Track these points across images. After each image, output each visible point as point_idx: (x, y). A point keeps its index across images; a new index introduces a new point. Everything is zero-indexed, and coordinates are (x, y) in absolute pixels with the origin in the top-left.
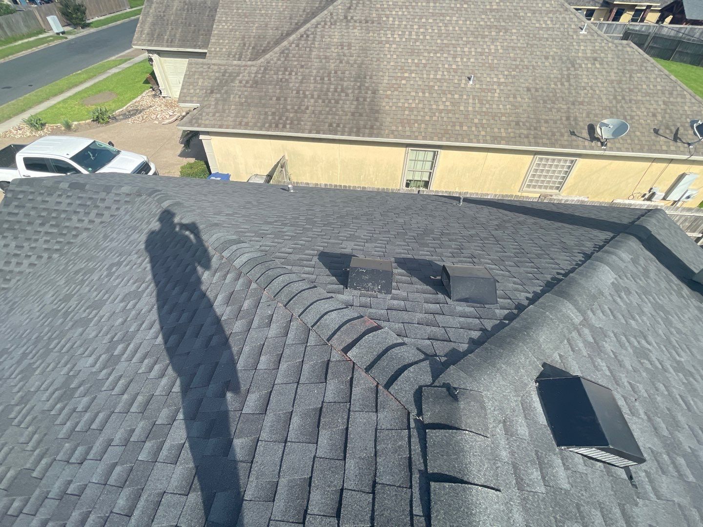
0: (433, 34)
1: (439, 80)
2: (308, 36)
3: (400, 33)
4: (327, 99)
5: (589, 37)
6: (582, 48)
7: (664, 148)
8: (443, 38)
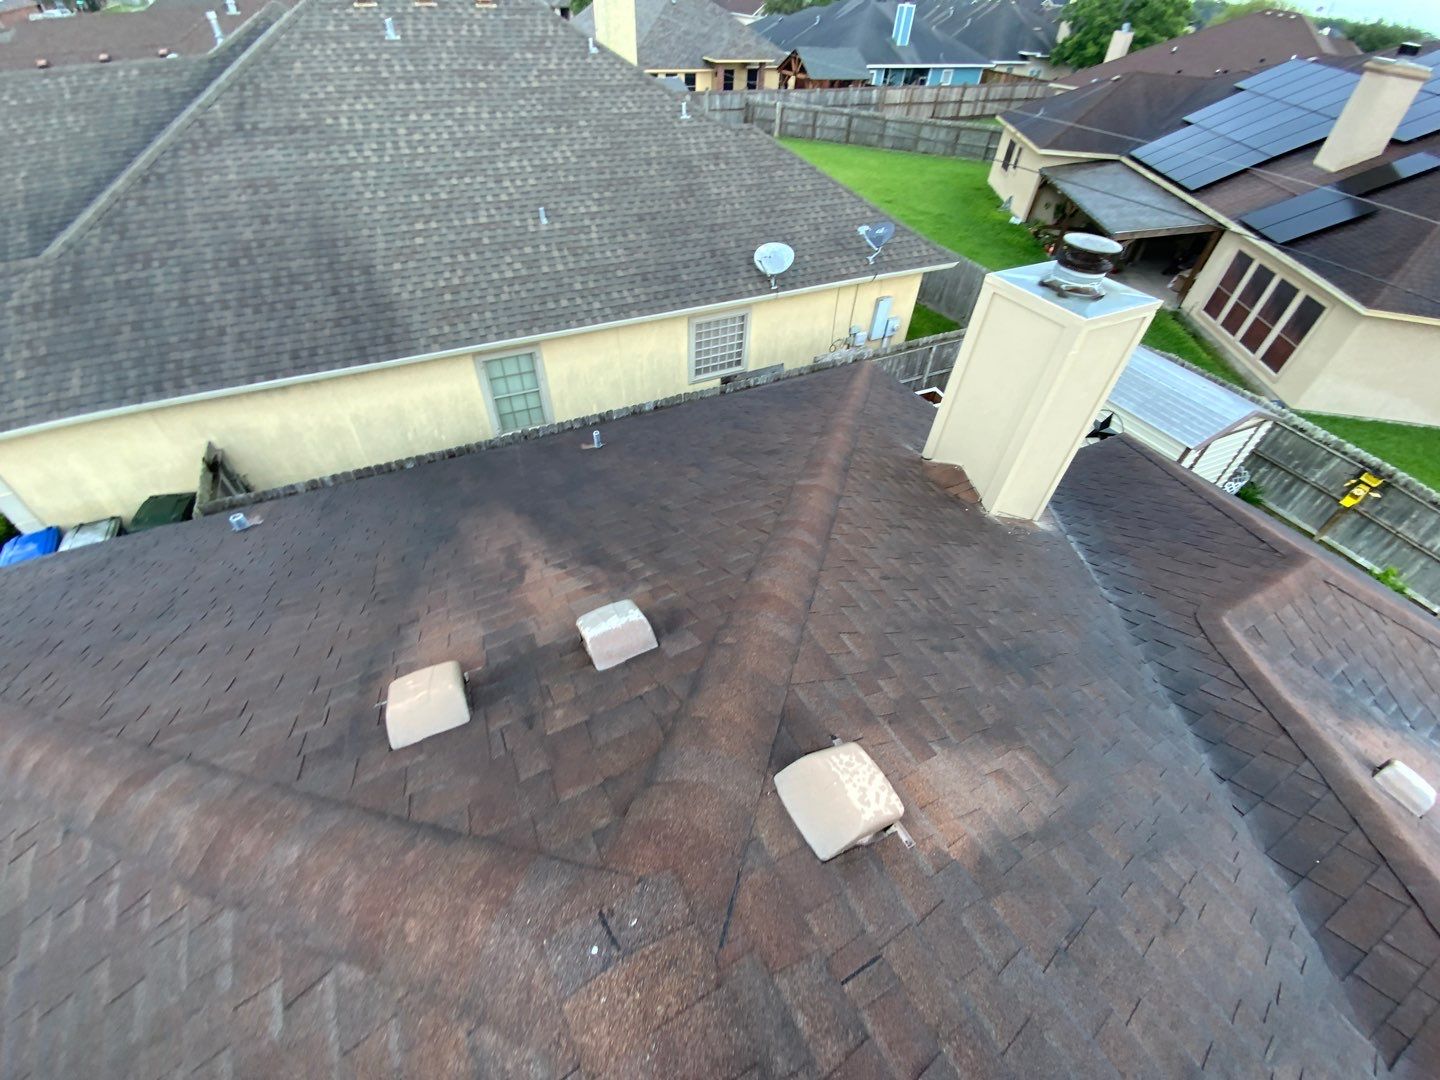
0: (442, 143)
1: (486, 226)
2: (160, 177)
3: (375, 146)
4: (265, 303)
5: (695, 124)
6: (693, 141)
7: (844, 272)
8: (463, 147)
